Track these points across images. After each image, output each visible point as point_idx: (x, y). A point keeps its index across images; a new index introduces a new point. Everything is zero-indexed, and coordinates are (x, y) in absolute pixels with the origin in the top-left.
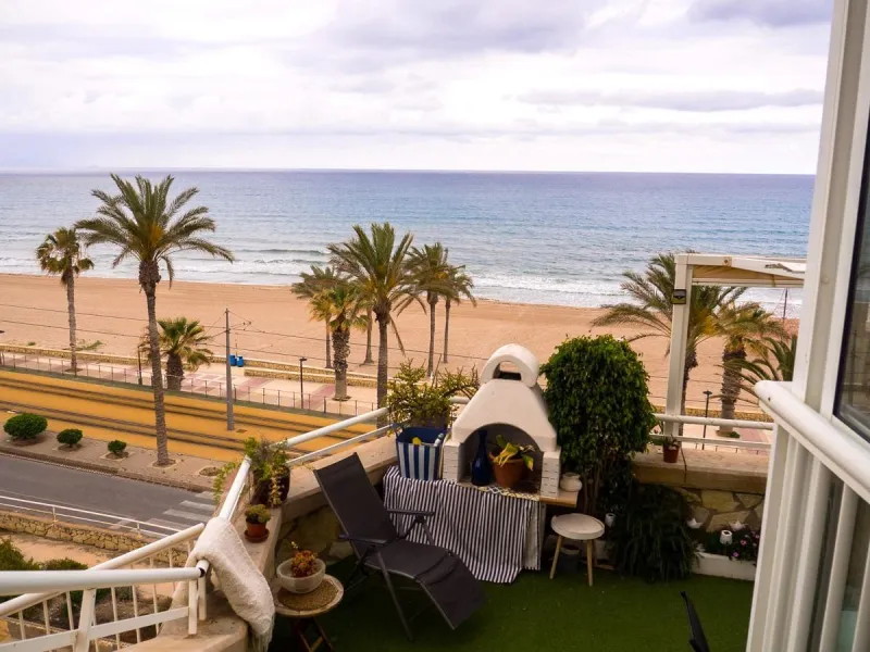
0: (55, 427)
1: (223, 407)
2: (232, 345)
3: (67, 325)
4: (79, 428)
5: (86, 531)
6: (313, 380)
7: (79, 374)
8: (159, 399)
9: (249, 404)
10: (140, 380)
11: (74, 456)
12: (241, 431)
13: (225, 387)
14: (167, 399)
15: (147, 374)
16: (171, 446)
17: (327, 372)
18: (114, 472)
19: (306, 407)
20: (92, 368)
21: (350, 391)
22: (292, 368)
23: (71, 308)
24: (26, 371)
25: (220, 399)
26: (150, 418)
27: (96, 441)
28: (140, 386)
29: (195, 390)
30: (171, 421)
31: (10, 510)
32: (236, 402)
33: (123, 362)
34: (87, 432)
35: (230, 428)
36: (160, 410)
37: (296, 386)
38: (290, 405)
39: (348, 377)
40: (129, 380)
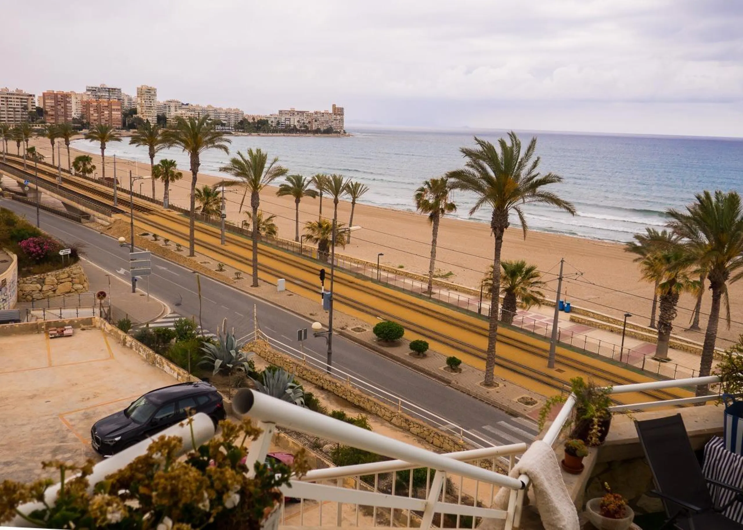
0: (409, 336)
1: (546, 346)
2: (563, 292)
3: (429, 255)
4: (427, 340)
5: (421, 426)
6: (634, 337)
7: (432, 296)
8: (493, 328)
9: (570, 347)
10: (480, 310)
11: (420, 363)
12: (560, 371)
13: (551, 328)
14: (501, 330)
15: (487, 305)
16: (497, 371)
17: (650, 332)
18: (448, 383)
19: (624, 360)
20: (444, 293)
21: (671, 353)
22: (615, 321)
23: (434, 241)
24: (395, 288)
25: (544, 338)
26: (483, 343)
27: (438, 353)
28: (479, 315)
29: (524, 327)
30: (501, 349)
31: (369, 394)
32: (559, 343)
33: (468, 292)
34: (433, 345)
35: (550, 366)
36: (493, 338)
37: (617, 339)
38: (609, 355)
39: (671, 340)
40: (470, 308)
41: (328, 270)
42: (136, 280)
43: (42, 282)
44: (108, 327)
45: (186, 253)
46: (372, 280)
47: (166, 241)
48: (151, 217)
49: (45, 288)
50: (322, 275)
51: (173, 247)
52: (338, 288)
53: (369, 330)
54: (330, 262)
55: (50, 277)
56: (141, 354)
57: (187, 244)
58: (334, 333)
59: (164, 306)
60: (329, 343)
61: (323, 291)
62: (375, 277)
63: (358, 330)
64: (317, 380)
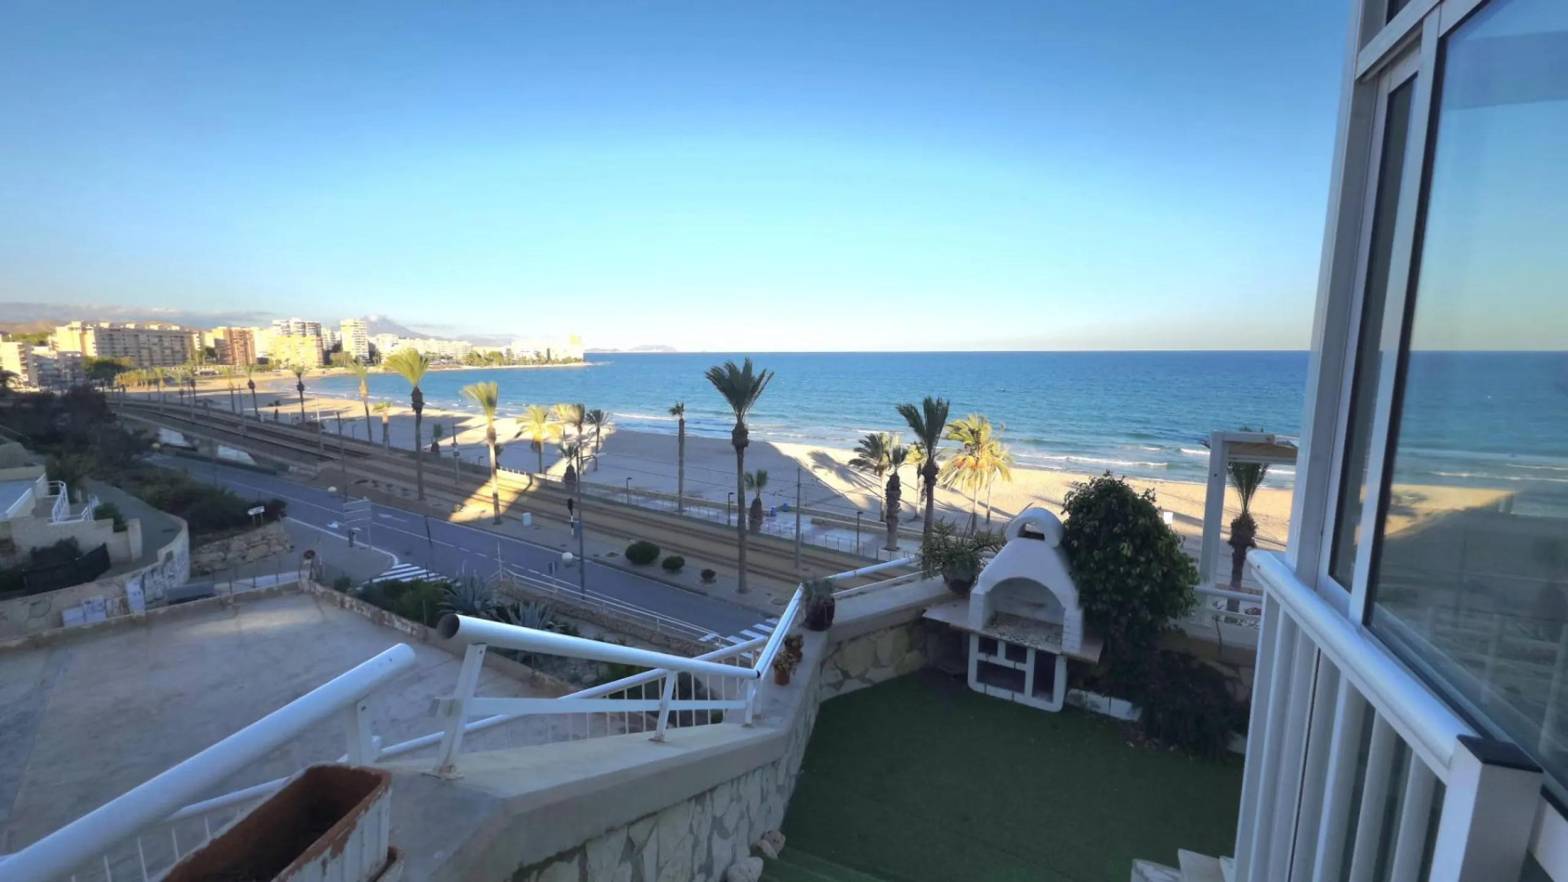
0: (664, 555)
1: (793, 548)
2: (801, 496)
3: (677, 475)
4: (682, 557)
5: (679, 641)
6: (867, 531)
7: (683, 514)
8: (742, 537)
9: (813, 547)
10: (729, 522)
11: (674, 579)
12: (805, 570)
13: (794, 531)
14: (749, 538)
15: (734, 518)
16: (750, 577)
17: (880, 525)
18: (705, 594)
19: (861, 553)
20: (693, 511)
21: (900, 543)
22: (850, 519)
24: (646, 509)
25: (790, 541)
26: (734, 553)
27: (693, 567)
28: (728, 527)
29: (770, 533)
30: (751, 557)
31: (627, 617)
32: (804, 545)
33: (716, 506)
34: (688, 560)
36: (742, 546)
37: (853, 535)
38: (847, 550)
39: (898, 531)
40: (720, 522)
41: (575, 499)
42: (354, 533)
43: (227, 549)
44: (320, 589)
45: (414, 496)
46: (622, 504)
47: (389, 486)
48: (368, 462)
49: (230, 556)
50: (570, 505)
51: (398, 493)
52: (587, 516)
53: (622, 554)
54: (576, 490)
55: (238, 542)
56: (364, 613)
57: (415, 487)
58: (586, 561)
59: (391, 557)
60: (582, 571)
61: (572, 521)
62: (625, 501)
63: (612, 555)
64: (571, 611)
